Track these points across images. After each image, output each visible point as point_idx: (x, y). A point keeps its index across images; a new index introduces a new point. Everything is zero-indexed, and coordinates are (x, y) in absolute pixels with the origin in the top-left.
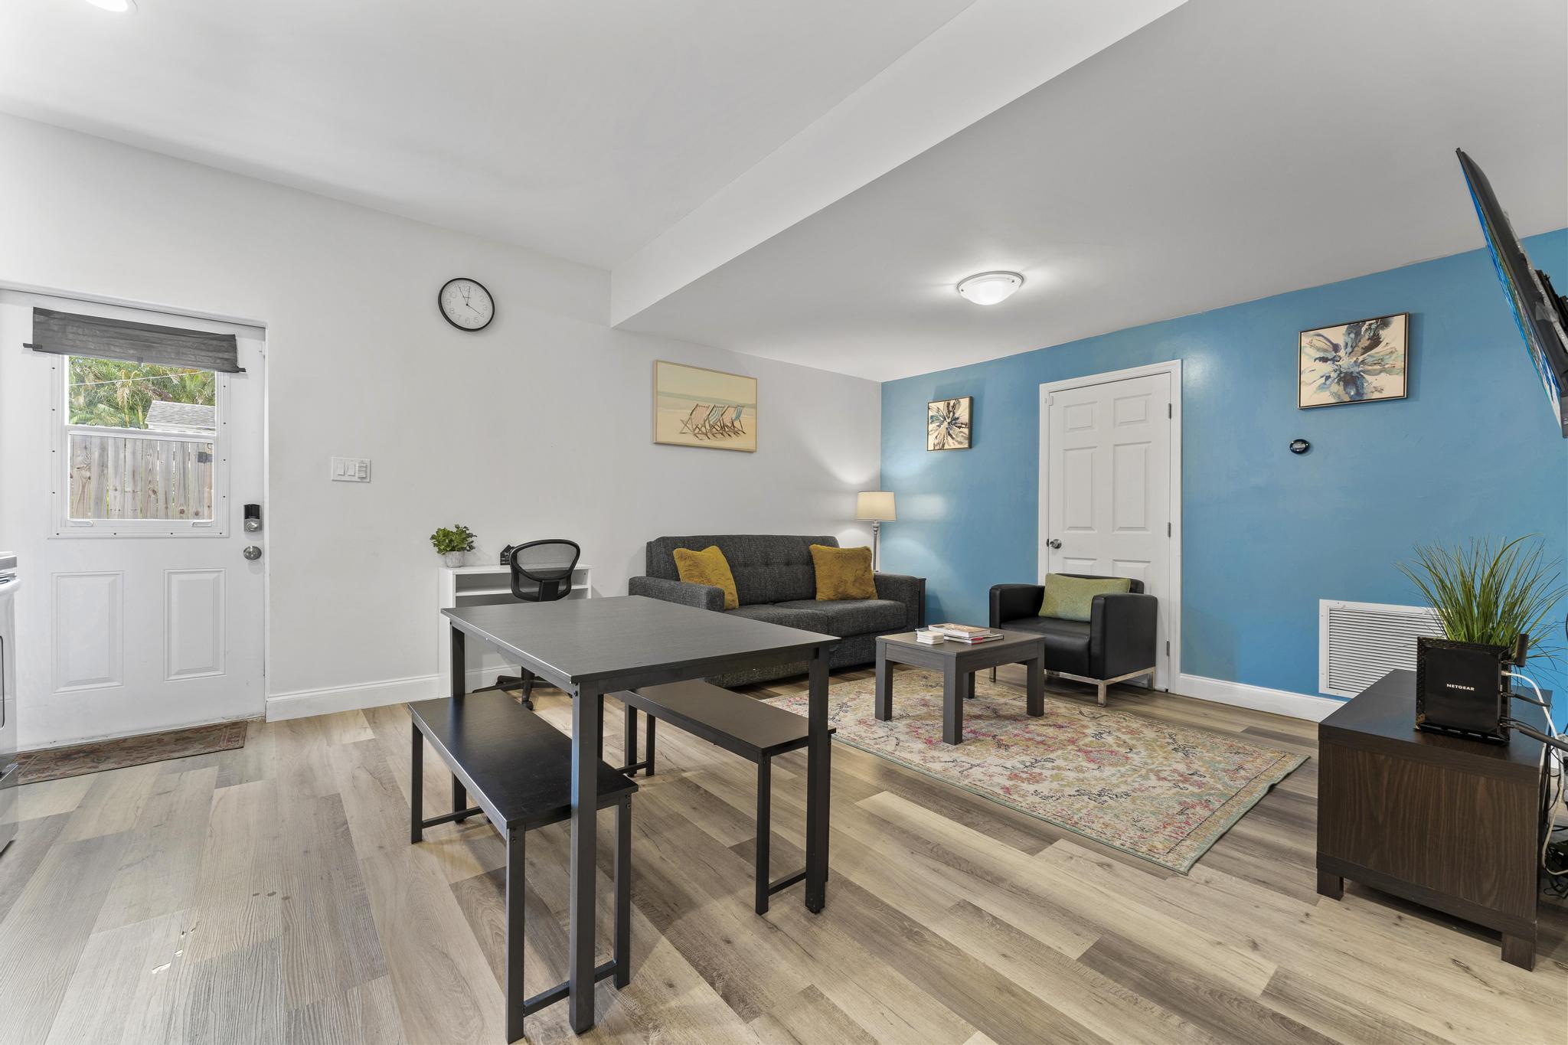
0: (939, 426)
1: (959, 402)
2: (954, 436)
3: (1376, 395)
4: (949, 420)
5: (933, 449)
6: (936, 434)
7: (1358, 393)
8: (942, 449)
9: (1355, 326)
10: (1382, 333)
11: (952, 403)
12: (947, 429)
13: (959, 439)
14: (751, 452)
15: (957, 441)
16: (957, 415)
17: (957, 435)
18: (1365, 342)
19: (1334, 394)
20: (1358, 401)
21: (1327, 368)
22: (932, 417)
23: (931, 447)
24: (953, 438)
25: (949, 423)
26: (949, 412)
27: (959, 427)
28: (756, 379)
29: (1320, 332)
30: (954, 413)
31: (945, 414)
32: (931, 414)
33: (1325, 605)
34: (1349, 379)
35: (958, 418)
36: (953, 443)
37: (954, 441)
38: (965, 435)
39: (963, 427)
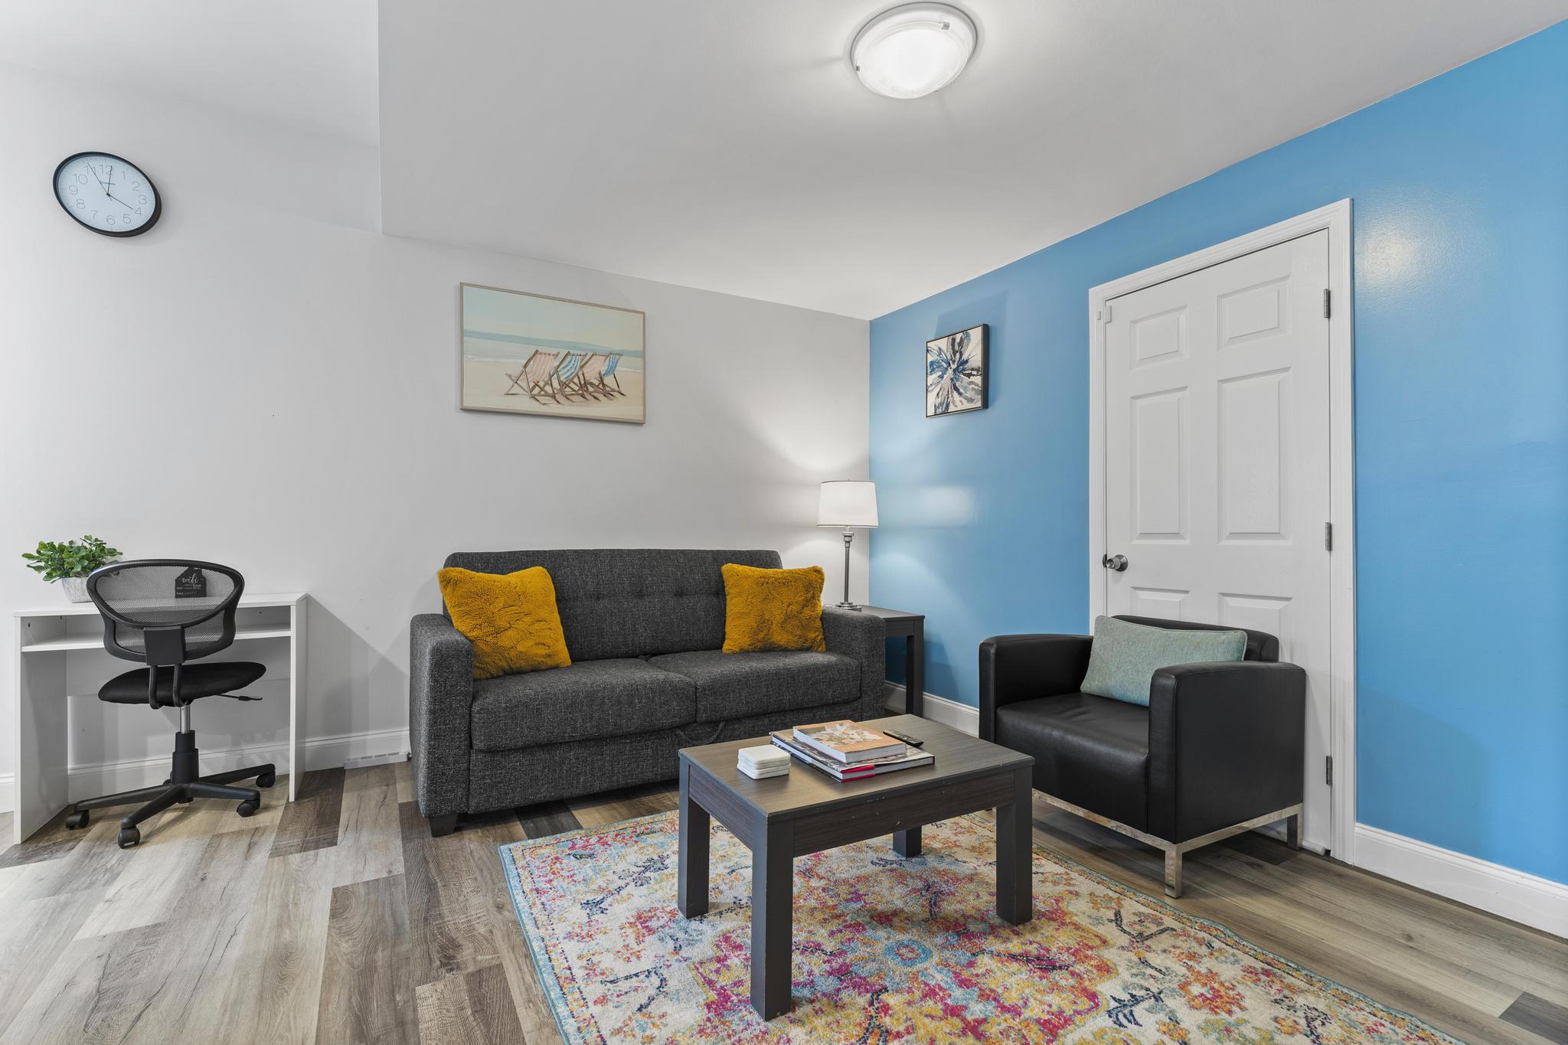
0: (941, 377)
1: (968, 335)
2: (961, 390)
4: (954, 366)
5: (933, 413)
6: (937, 389)
8: (945, 412)
11: (958, 337)
12: (952, 380)
13: (968, 395)
14: (639, 424)
15: (966, 398)
16: (965, 357)
17: (965, 389)
22: (932, 363)
23: (931, 412)
24: (960, 394)
25: (954, 370)
26: (955, 352)
27: (969, 376)
28: (644, 313)
30: (961, 354)
31: (949, 357)
32: (930, 359)
35: (967, 362)
36: (961, 401)
37: (962, 399)
38: (977, 388)
39: (974, 375)
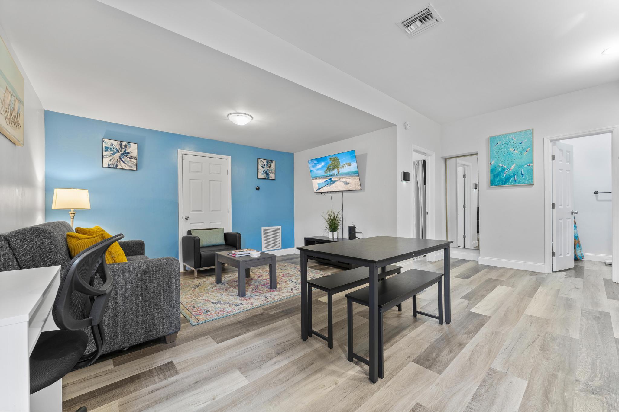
0: (113, 154)
1: (130, 145)
2: (125, 162)
3: (271, 178)
4: (122, 153)
5: (107, 166)
6: (111, 158)
7: (268, 177)
8: (116, 167)
9: (268, 161)
10: (272, 164)
11: (124, 144)
12: (120, 157)
13: (129, 164)
14: (17, 145)
15: (128, 165)
16: (128, 151)
17: (128, 162)
18: (269, 165)
19: (264, 176)
20: (268, 179)
21: (263, 169)
22: (106, 147)
23: (106, 165)
25: (121, 154)
26: (122, 148)
27: (130, 158)
29: (262, 160)
30: (125, 150)
31: (118, 148)
32: (105, 145)
33: (263, 228)
34: (267, 173)
35: (129, 153)
36: (125, 166)
37: (126, 165)
38: (134, 163)
39: (132, 159)
